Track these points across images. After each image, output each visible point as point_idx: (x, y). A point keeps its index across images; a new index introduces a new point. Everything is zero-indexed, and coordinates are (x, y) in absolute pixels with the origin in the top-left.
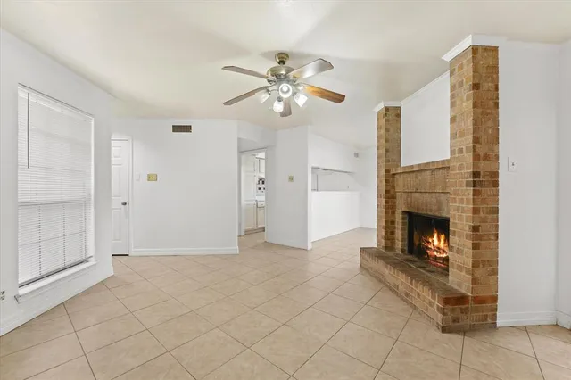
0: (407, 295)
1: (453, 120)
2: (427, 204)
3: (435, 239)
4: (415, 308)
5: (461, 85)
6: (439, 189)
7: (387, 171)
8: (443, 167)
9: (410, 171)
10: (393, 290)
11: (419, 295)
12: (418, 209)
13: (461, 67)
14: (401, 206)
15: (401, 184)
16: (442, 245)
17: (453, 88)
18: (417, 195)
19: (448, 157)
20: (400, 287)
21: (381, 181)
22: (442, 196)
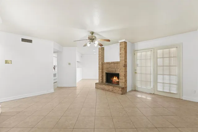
0: (112, 90)
1: (120, 54)
2: (112, 71)
3: (115, 78)
4: (115, 92)
5: (122, 48)
6: (116, 67)
7: (102, 63)
8: (117, 63)
9: (108, 63)
10: (108, 91)
11: (116, 89)
12: (110, 72)
13: (122, 44)
14: (105, 71)
15: (105, 66)
16: (116, 79)
17: (120, 48)
18: (110, 69)
19: (119, 61)
20: (110, 89)
21: (100, 65)
22: (116, 69)
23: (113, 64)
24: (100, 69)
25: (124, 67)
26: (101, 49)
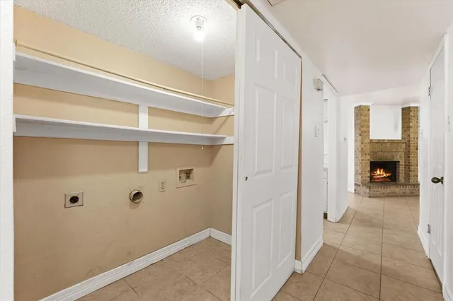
2: (387, 157)
6: (393, 150)
12: (381, 159)
18: (381, 153)
21: (365, 146)
22: (394, 154)
23: (389, 145)
24: (366, 154)
25: (417, 149)
26: (369, 110)
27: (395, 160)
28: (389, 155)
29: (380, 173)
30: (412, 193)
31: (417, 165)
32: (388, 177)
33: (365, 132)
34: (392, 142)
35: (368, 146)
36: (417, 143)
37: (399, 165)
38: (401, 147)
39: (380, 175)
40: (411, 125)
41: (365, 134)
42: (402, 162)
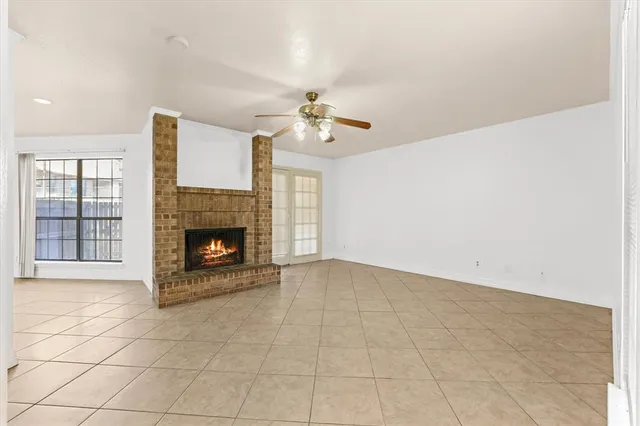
4: (260, 286)
5: (266, 153)
6: (235, 209)
10: (237, 289)
16: (219, 248)
18: (210, 213)
19: (249, 189)
20: (245, 282)
21: (167, 199)
22: (236, 214)
23: (224, 199)
24: (167, 217)
25: (270, 207)
26: (175, 126)
27: (239, 225)
28: (228, 216)
29: (215, 249)
30: (253, 283)
31: (271, 234)
32: (230, 255)
33: (166, 170)
34: (231, 194)
35: (173, 201)
36: (271, 198)
37: (247, 234)
38: (248, 204)
39: (216, 252)
40: (260, 166)
41: (166, 175)
42: (250, 229)
